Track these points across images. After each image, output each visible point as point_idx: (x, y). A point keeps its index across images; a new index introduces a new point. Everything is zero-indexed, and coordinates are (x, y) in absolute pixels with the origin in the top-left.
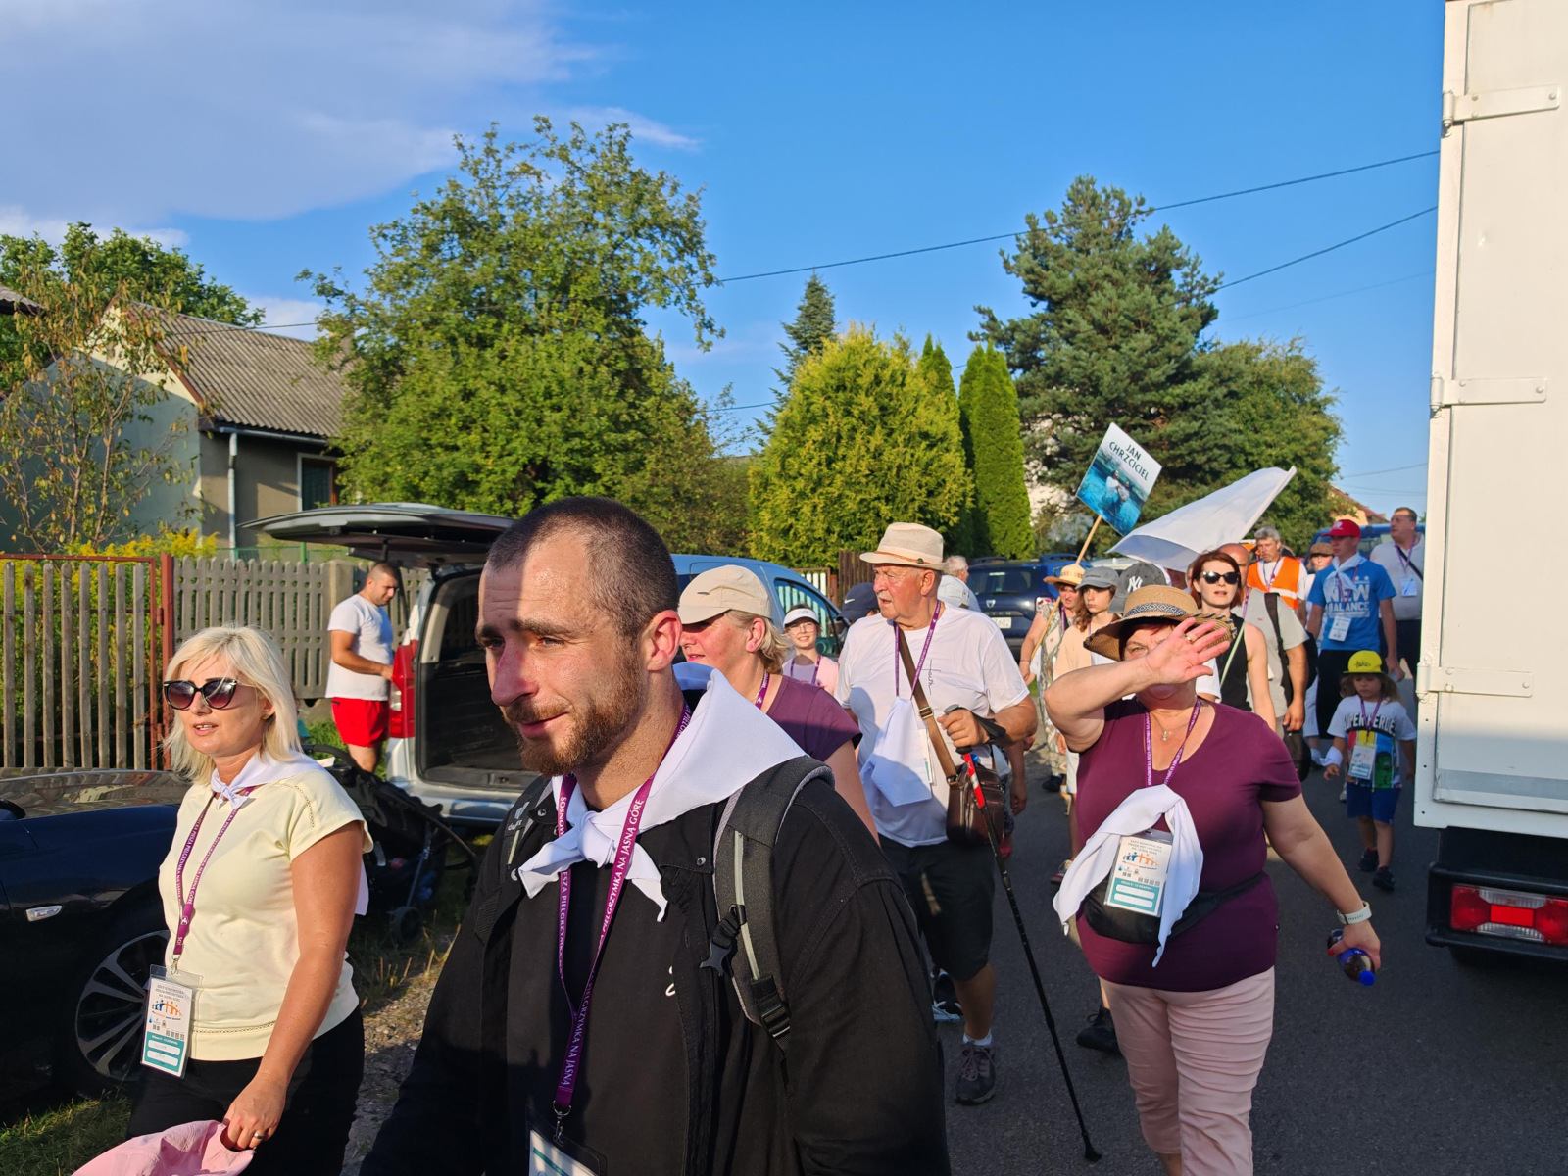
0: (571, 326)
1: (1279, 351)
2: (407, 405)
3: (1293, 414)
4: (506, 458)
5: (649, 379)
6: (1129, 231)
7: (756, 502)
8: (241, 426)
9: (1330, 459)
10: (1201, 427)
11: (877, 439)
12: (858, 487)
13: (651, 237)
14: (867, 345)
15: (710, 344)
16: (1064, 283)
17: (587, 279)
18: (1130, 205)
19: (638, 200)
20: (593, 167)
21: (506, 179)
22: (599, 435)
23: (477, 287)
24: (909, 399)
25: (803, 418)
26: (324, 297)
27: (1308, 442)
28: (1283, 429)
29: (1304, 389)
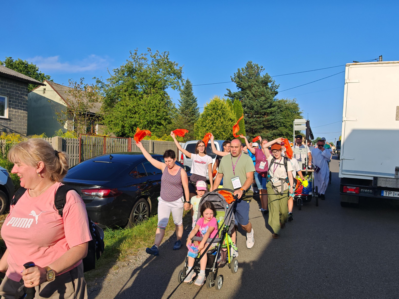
14: (219, 101)
24: (227, 112)
29: (296, 110)
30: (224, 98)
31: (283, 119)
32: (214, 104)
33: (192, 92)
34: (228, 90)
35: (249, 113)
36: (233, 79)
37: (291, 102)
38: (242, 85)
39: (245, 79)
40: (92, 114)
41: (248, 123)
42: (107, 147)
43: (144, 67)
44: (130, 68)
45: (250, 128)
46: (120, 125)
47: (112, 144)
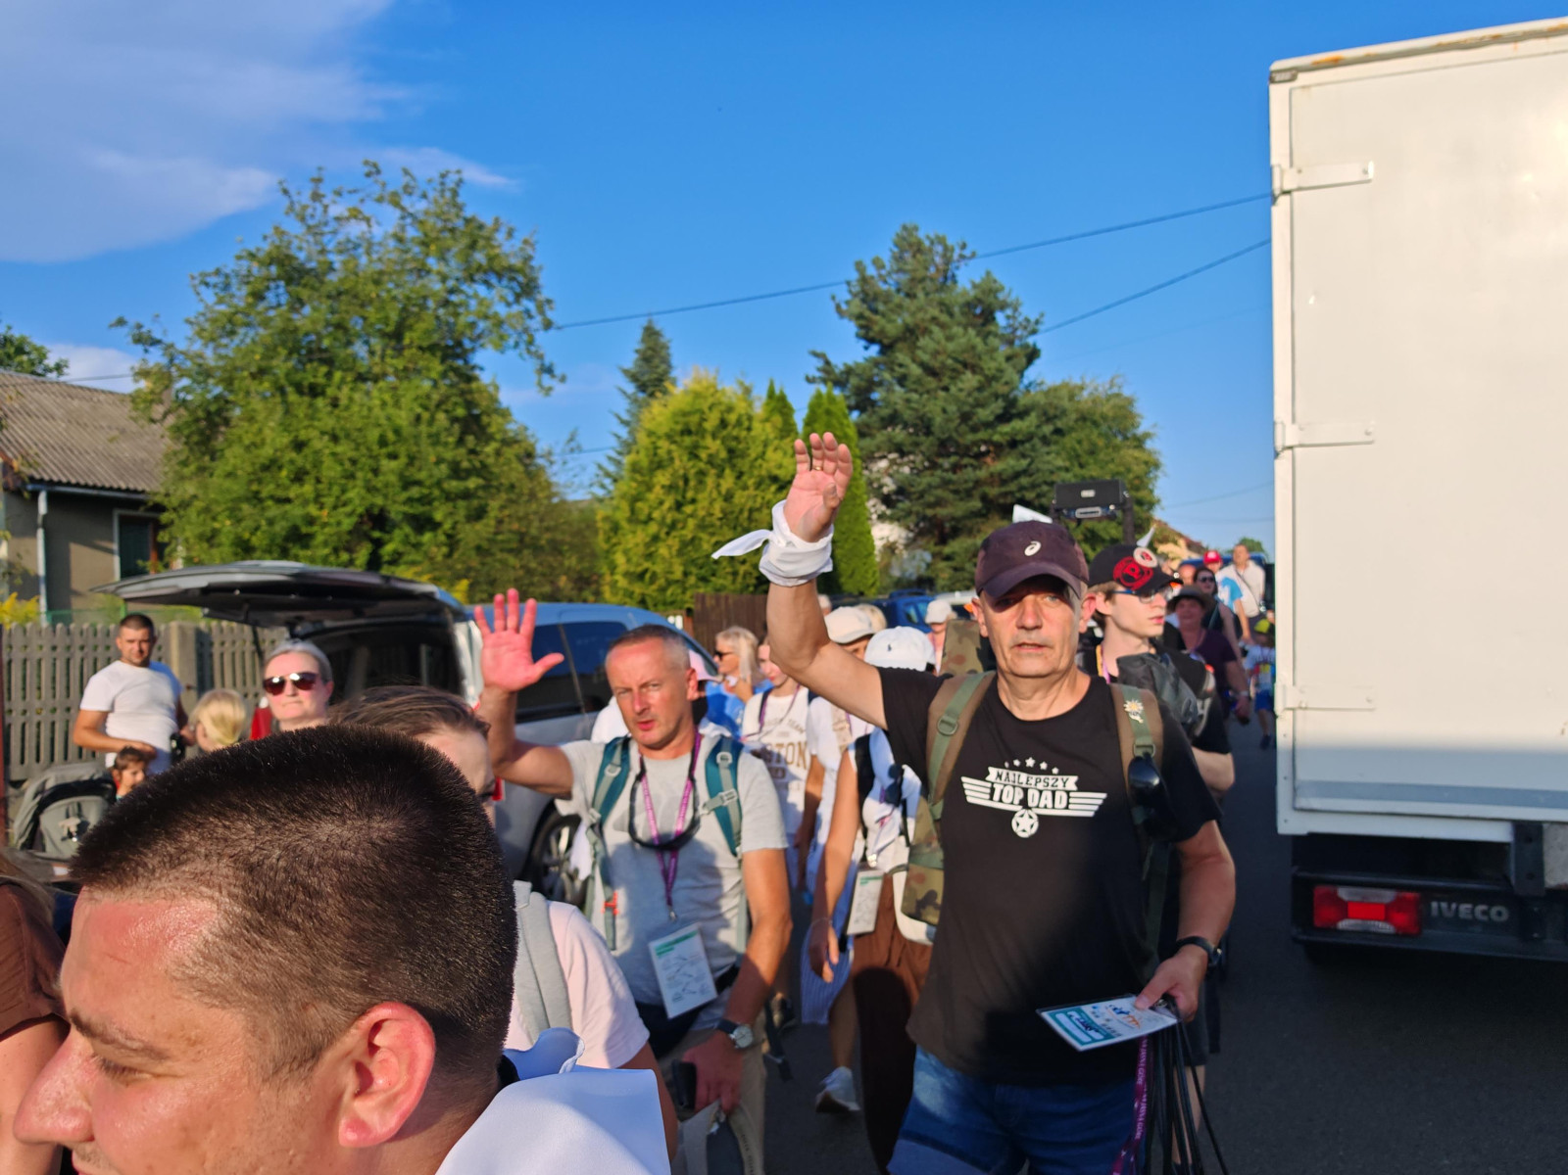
0: (405, 374)
1: (1100, 389)
2: (234, 457)
3: (1116, 448)
4: (341, 510)
5: (489, 425)
6: (954, 276)
7: (605, 546)
8: (51, 483)
9: (1151, 491)
10: (1030, 464)
11: (728, 482)
12: (711, 530)
13: (487, 283)
14: (712, 390)
15: (550, 389)
16: (893, 327)
17: (421, 326)
18: (953, 250)
19: (473, 246)
20: (426, 213)
21: (333, 225)
22: (439, 484)
23: (307, 334)
24: (758, 443)
25: (651, 462)
26: (140, 348)
27: (1131, 476)
28: (1107, 463)
29: (1125, 424)
34: (816, 355)
36: (844, 307)
37: (1101, 392)
39: (892, 300)
41: (912, 496)
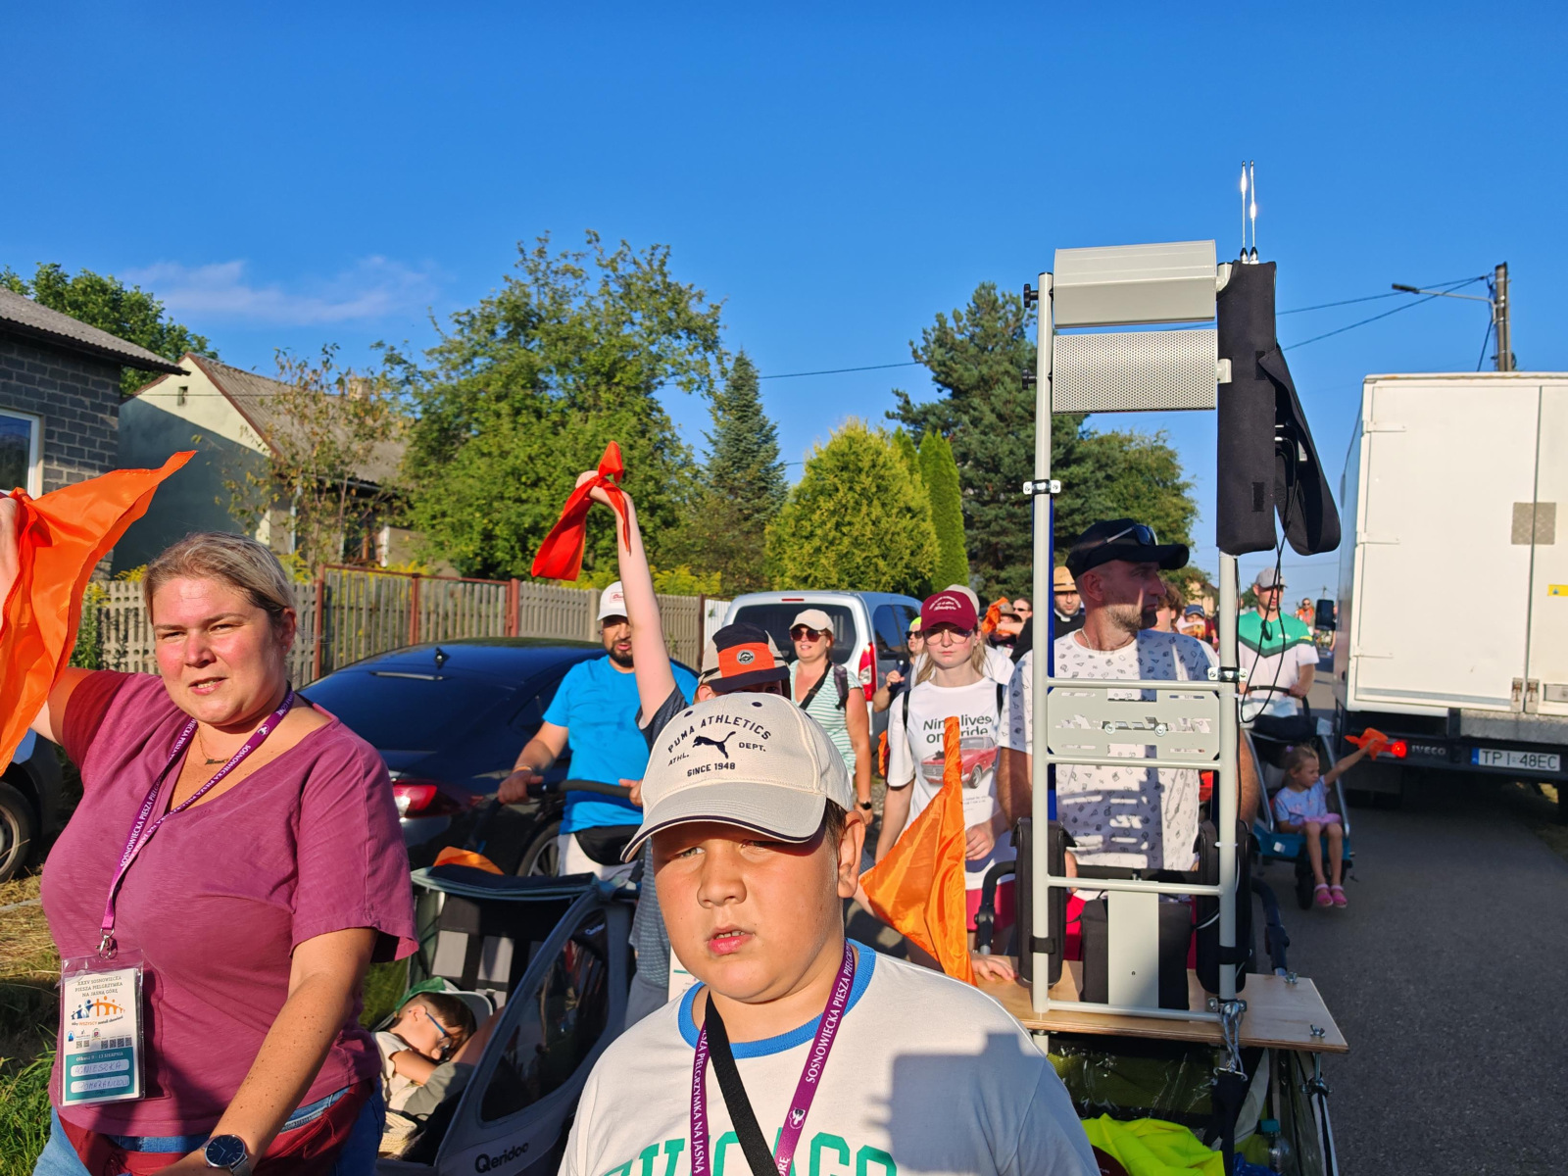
1: (1147, 441)
3: (1158, 495)
6: (1022, 332)
9: (1187, 535)
10: (1083, 504)
14: (863, 436)
16: (969, 374)
29: (1167, 474)
30: (882, 426)
31: (1115, 510)
32: (847, 450)
33: (758, 402)
34: (898, 394)
35: (980, 484)
36: (920, 352)
37: (1147, 444)
38: (955, 376)
39: (967, 351)
40: (365, 486)
41: (978, 525)
42: (423, 617)
43: (574, 307)
44: (518, 307)
45: (987, 545)
46: (478, 528)
47: (445, 605)
